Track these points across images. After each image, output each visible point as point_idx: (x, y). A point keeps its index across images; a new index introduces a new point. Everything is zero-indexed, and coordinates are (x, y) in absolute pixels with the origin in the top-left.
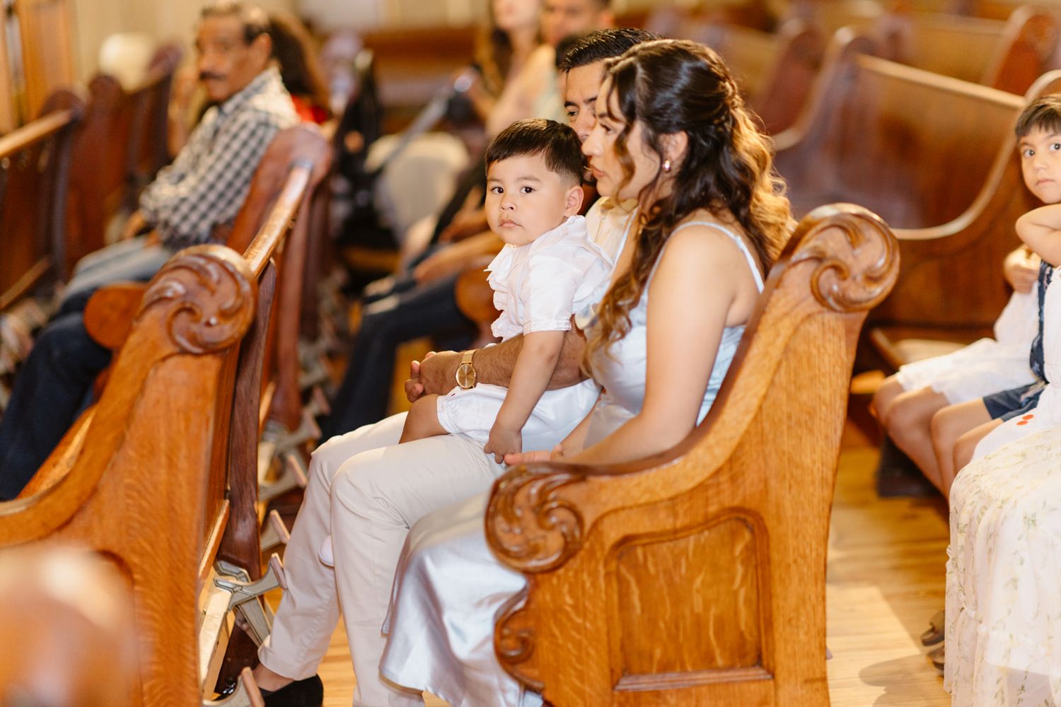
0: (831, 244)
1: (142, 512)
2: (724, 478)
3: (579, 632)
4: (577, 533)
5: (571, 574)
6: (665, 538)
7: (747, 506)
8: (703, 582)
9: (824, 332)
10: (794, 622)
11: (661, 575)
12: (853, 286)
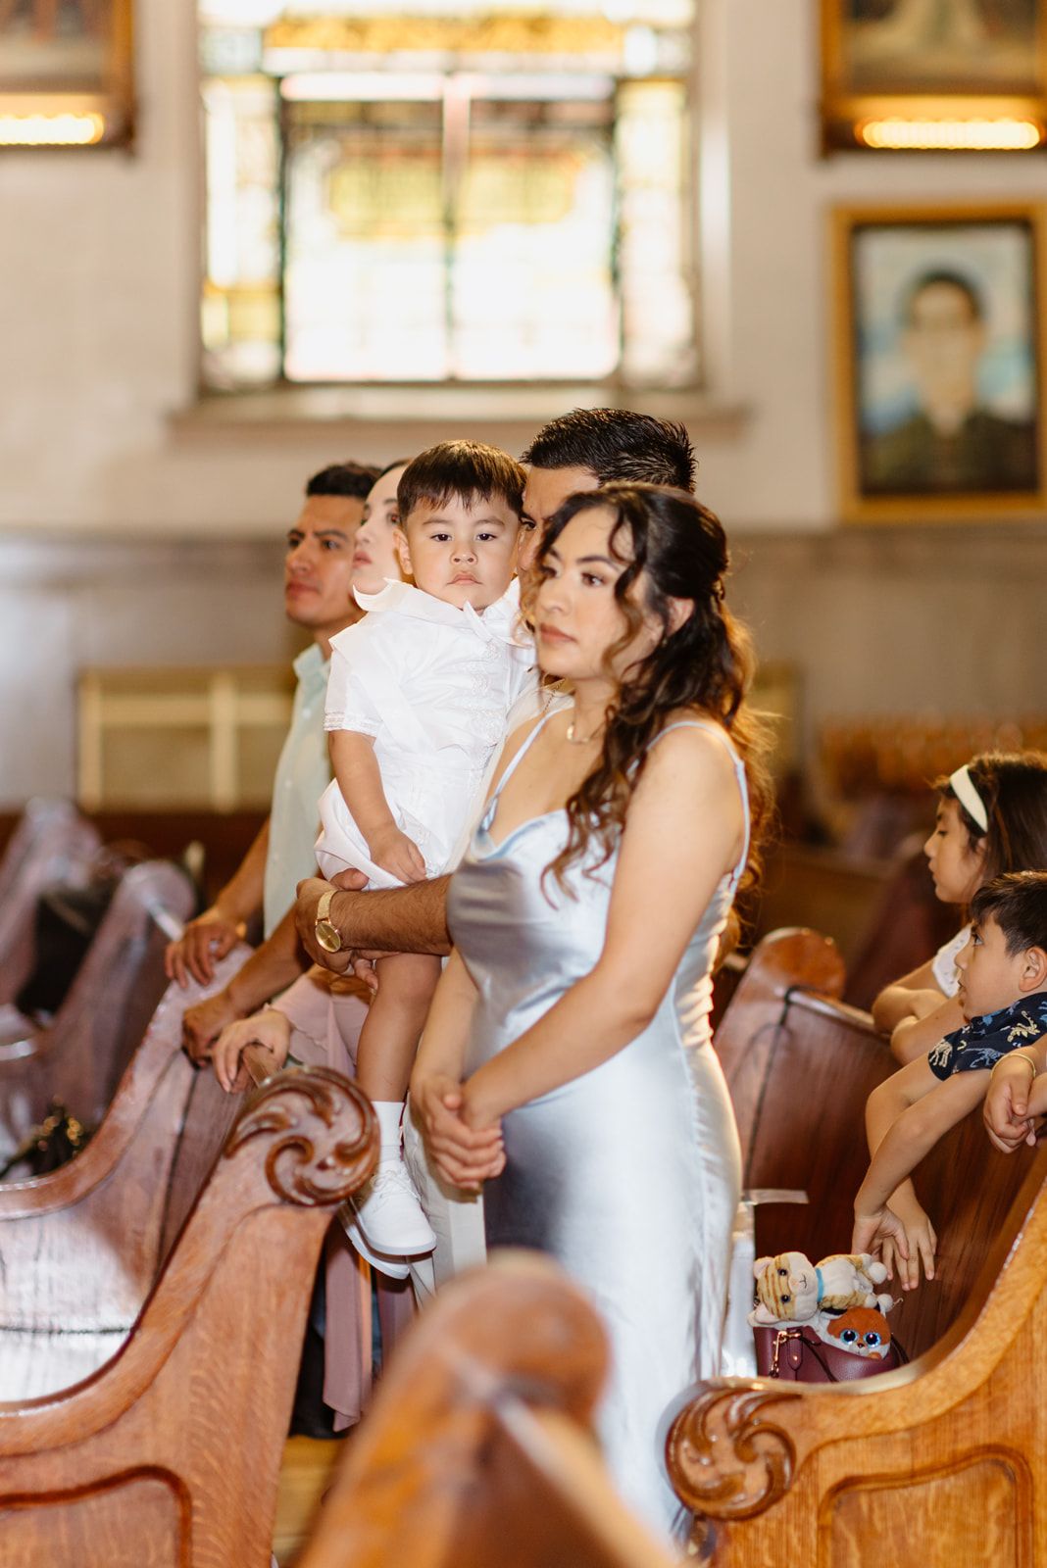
1: (211, 1415)
2: (980, 1405)
4: (787, 1468)
5: (773, 1525)
6: (897, 1484)
7: (1008, 1444)
8: (946, 1544)
11: (890, 1533)
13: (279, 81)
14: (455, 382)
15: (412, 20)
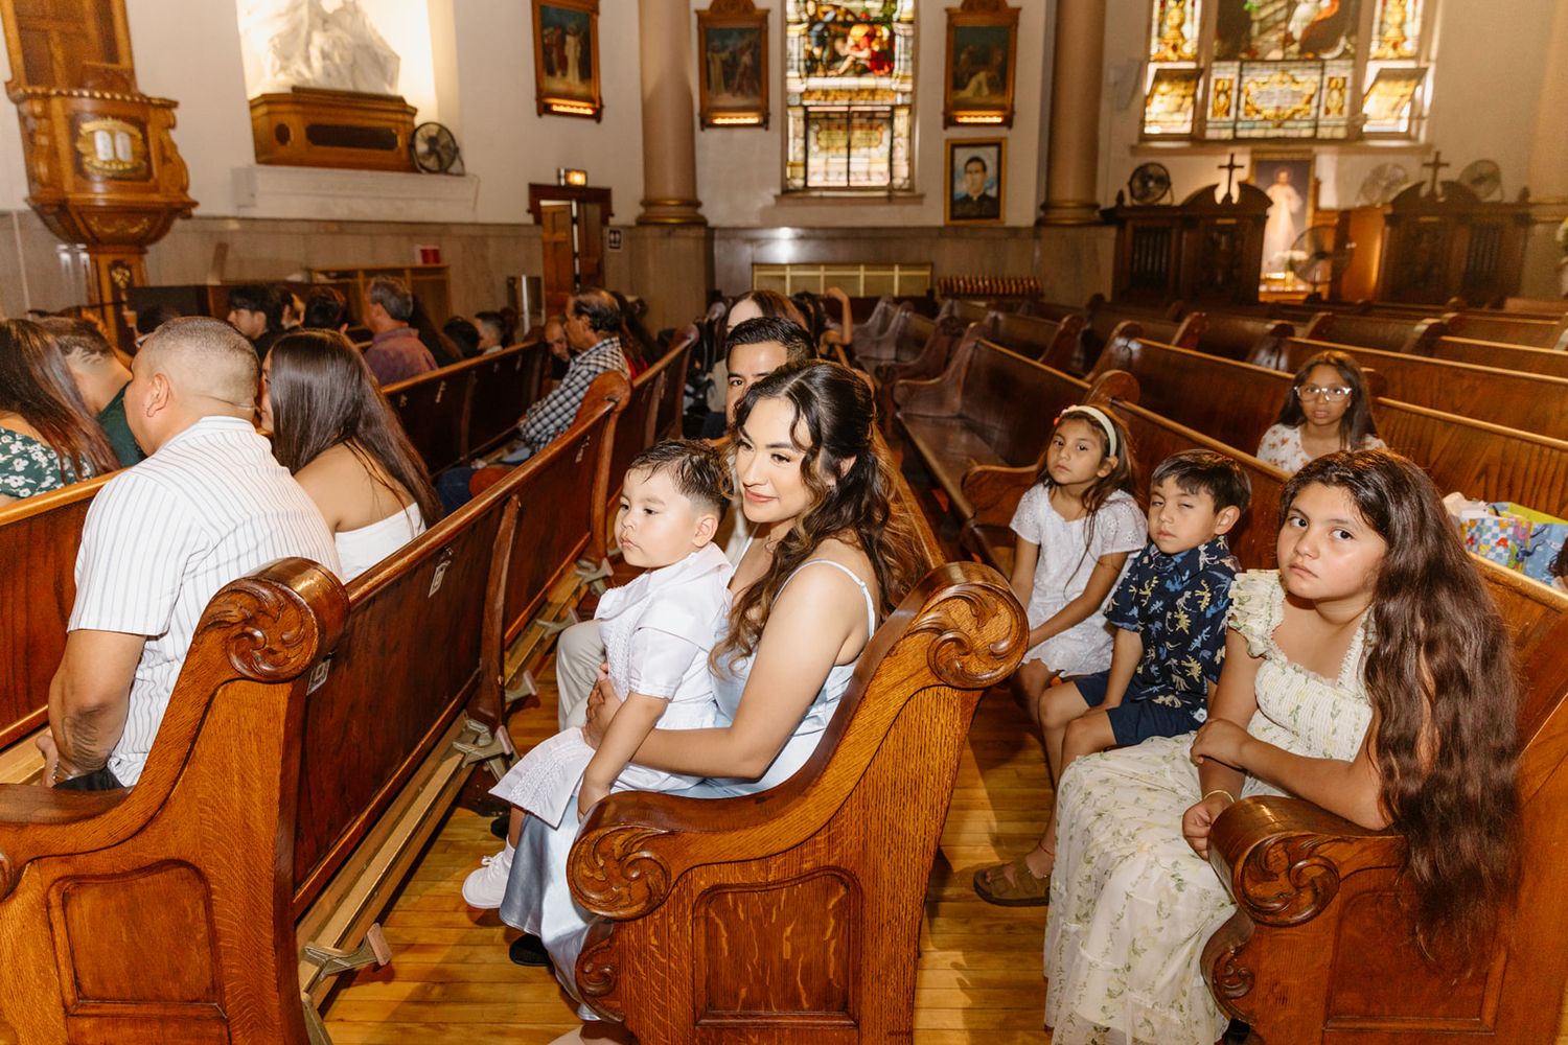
0: (954, 615)
1: (216, 826)
2: (821, 838)
3: (663, 972)
4: (663, 884)
5: (656, 920)
6: (757, 890)
7: (843, 866)
9: (938, 703)
10: (883, 978)
11: (751, 922)
12: (975, 661)
13: (806, 107)
14: (849, 188)
15: (841, 90)
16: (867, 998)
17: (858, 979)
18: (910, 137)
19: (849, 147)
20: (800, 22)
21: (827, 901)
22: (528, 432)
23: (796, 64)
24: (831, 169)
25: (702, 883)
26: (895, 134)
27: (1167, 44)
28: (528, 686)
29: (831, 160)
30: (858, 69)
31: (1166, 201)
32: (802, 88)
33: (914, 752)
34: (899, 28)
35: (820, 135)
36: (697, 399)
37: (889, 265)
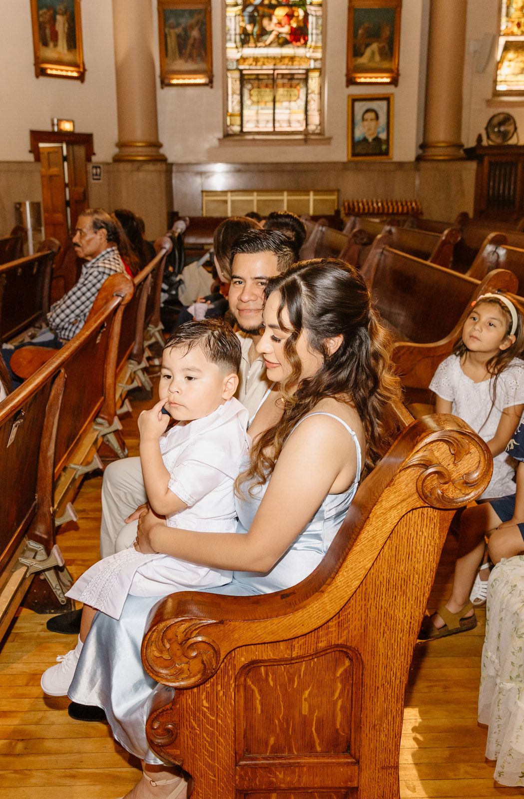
0: (437, 454)
2: (332, 624)
3: (212, 726)
4: (214, 661)
7: (348, 644)
8: (310, 693)
9: (423, 520)
10: (378, 726)
11: (278, 687)
12: (451, 488)
13: (241, 71)
14: (274, 133)
15: (268, 58)
16: (365, 742)
17: (359, 727)
18: (321, 94)
19: (274, 101)
20: (236, 5)
21: (335, 671)
22: (54, 321)
23: (233, 38)
24: (261, 118)
25: (243, 659)
26: (310, 91)
27: (513, 22)
28: (70, 514)
29: (261, 111)
30: (281, 41)
31: (513, 141)
32: (238, 56)
33: (403, 558)
34: (311, 10)
35: (252, 92)
36: (171, 295)
37: (306, 192)
